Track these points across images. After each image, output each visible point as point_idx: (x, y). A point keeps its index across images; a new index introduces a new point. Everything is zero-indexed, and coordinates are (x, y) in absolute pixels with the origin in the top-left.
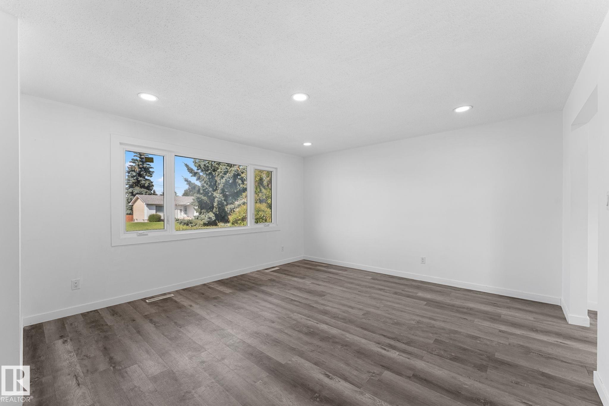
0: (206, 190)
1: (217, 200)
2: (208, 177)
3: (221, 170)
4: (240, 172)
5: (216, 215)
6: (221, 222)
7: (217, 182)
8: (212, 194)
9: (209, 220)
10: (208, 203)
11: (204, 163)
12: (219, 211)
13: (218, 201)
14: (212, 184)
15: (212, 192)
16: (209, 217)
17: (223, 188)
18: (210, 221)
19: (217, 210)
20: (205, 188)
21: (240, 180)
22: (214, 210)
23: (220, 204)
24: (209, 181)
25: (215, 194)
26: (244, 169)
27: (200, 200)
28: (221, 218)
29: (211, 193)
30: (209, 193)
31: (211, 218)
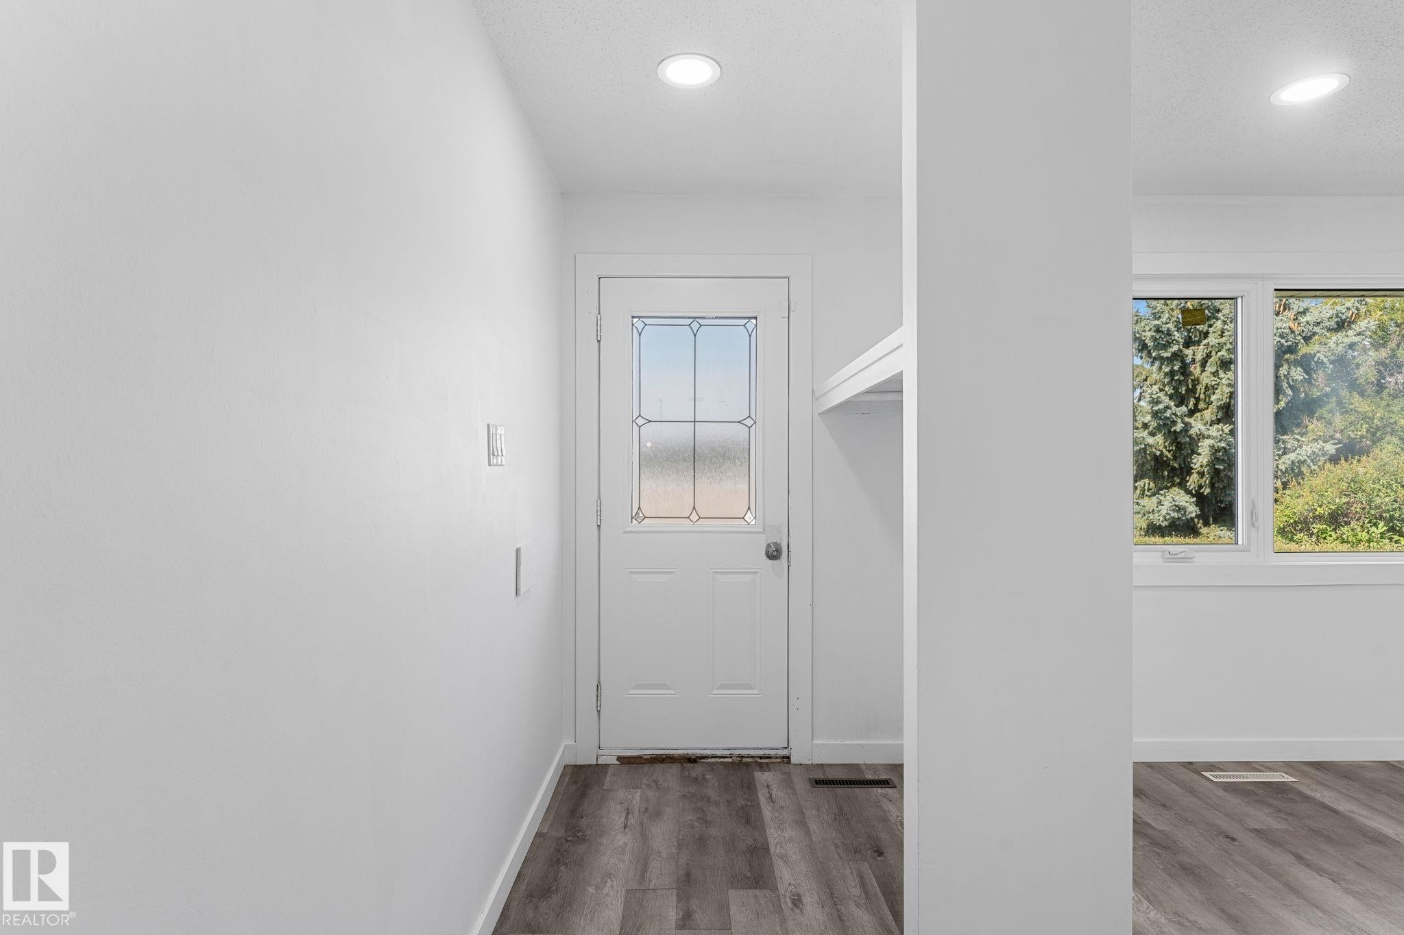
0: (1165, 412)
1: (1212, 447)
2: (1167, 370)
3: (1222, 336)
4: (1299, 338)
5: (1200, 499)
6: (1215, 522)
7: (1198, 383)
8: (1187, 426)
9: (1175, 515)
10: (1167, 456)
11: (1156, 322)
12: (1212, 485)
13: (1215, 450)
14: (1183, 390)
15: (1187, 419)
16: (1176, 506)
17: (1230, 402)
18: (1179, 518)
19: (1206, 480)
20: (1161, 406)
21: (1299, 369)
22: (1193, 481)
23: (1223, 460)
24: (1170, 383)
25: (1197, 426)
26: (1318, 324)
27: (1143, 446)
28: (1215, 510)
29: (1183, 422)
30: (1174, 423)
31: (1184, 509)
